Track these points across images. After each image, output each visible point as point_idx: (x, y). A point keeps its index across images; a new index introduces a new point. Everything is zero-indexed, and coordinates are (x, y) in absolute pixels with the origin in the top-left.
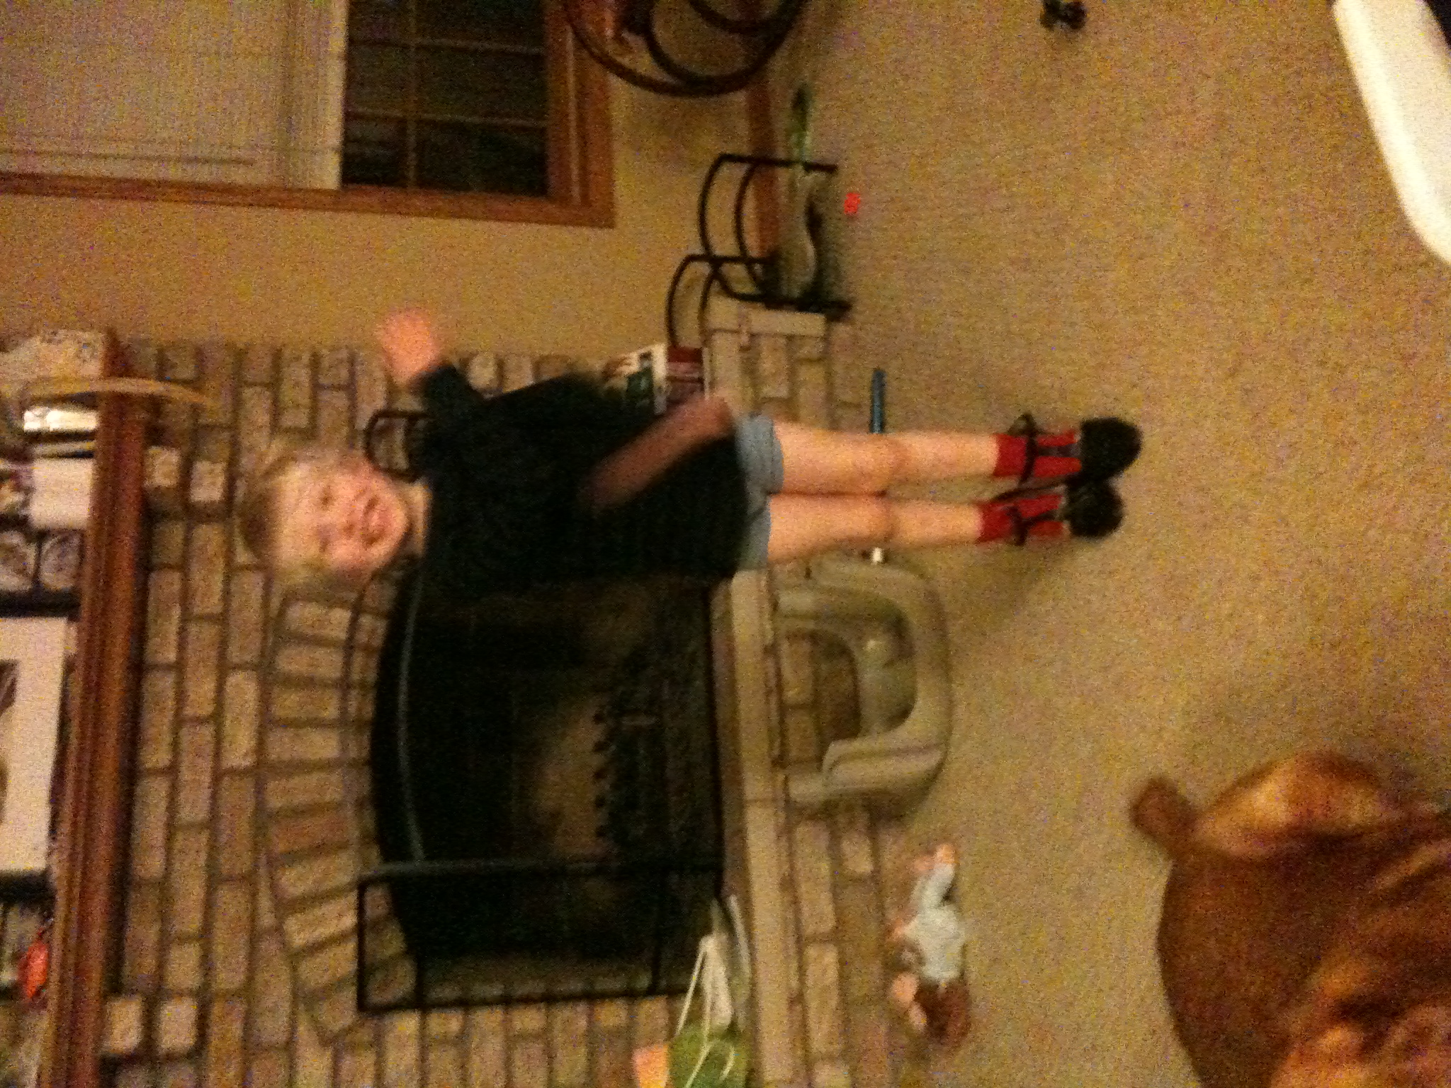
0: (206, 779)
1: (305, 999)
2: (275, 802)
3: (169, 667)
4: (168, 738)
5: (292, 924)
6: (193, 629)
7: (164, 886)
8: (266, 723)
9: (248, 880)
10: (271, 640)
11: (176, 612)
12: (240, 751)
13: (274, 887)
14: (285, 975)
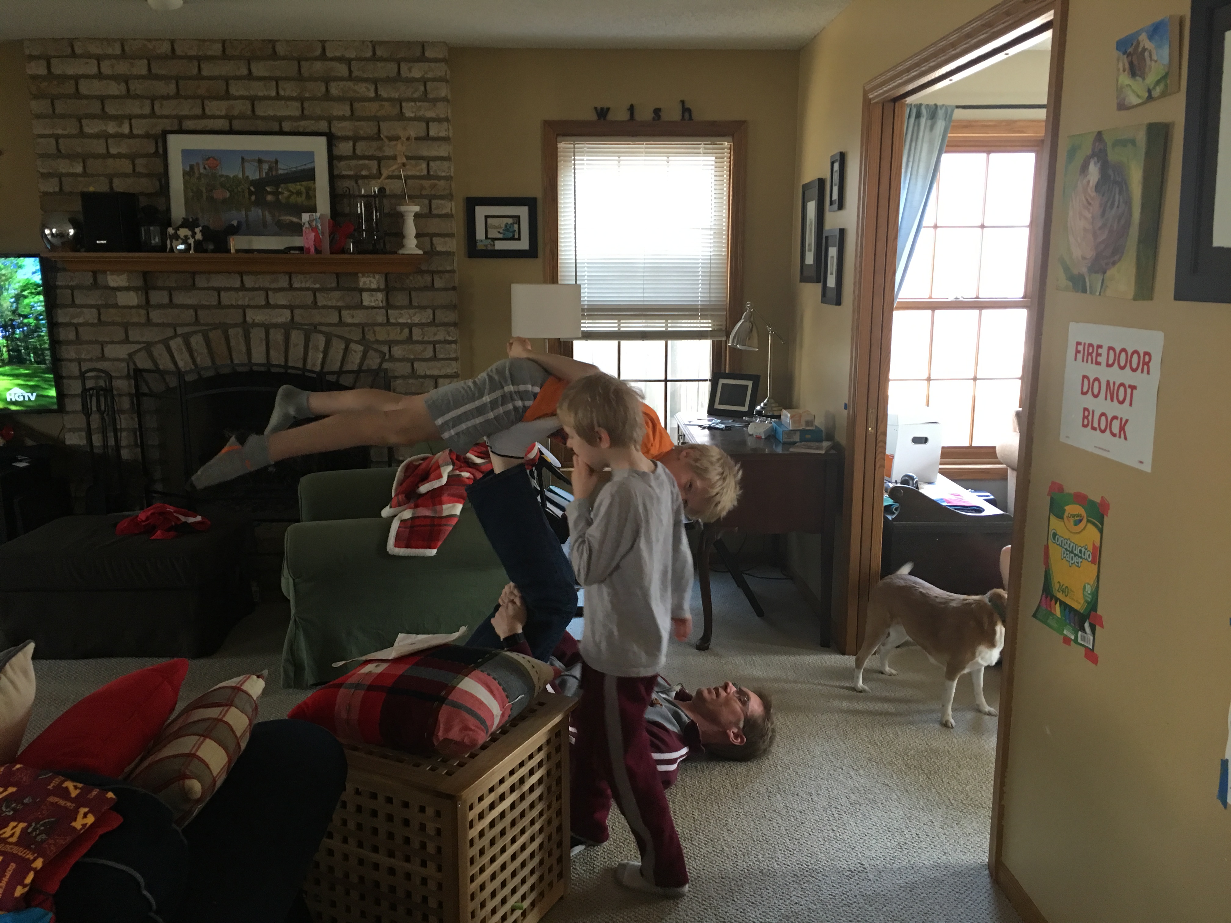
0: (240, 303)
1: (148, 347)
2: (231, 332)
3: (290, 284)
4: (257, 286)
5: (179, 340)
6: (310, 293)
7: (193, 286)
8: (267, 328)
9: (197, 321)
10: (306, 327)
11: (318, 286)
12: (253, 316)
13: (195, 333)
14: (157, 340)
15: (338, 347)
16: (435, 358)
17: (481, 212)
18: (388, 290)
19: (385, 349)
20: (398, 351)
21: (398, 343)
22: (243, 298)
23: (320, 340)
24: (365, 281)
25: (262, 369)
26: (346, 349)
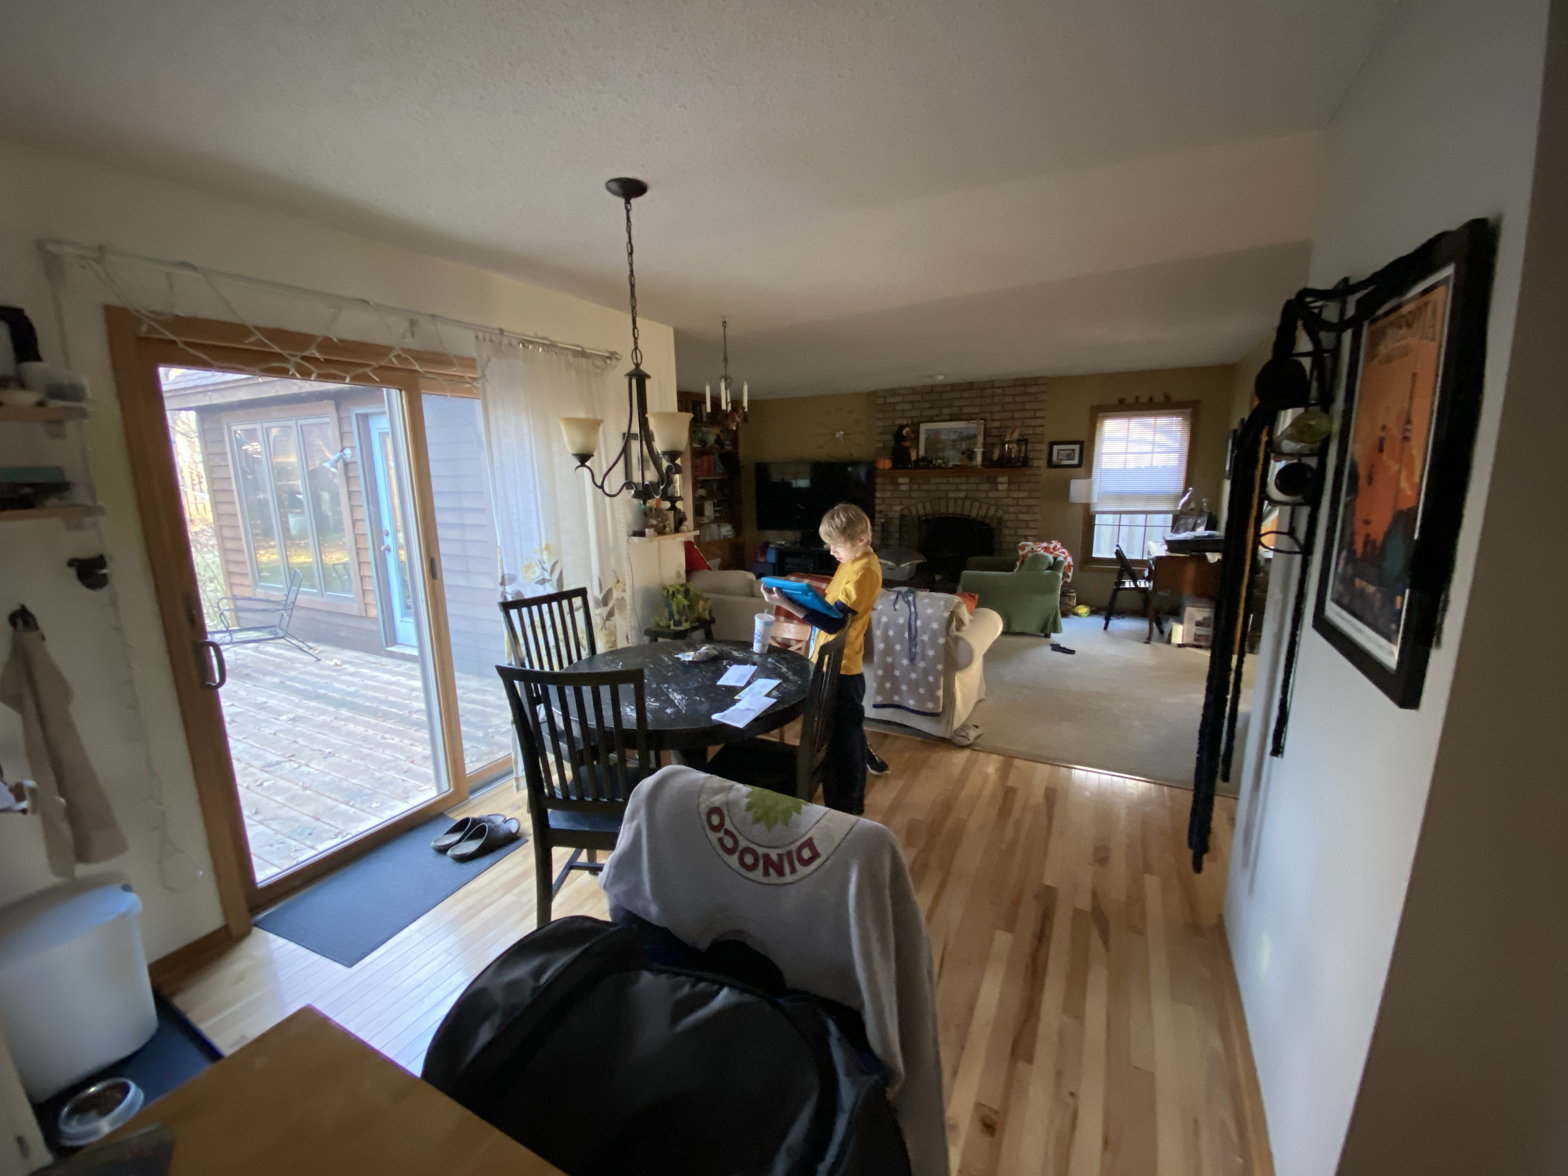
0: (946, 489)
2: (942, 501)
4: (954, 482)
6: (975, 485)
7: (929, 482)
9: (928, 496)
10: (972, 499)
11: (979, 481)
13: (927, 501)
14: (912, 504)
15: (985, 507)
16: (1028, 513)
17: (1056, 448)
18: (1010, 483)
19: (1005, 508)
20: (1011, 509)
21: (1011, 506)
22: (947, 487)
23: (977, 504)
24: (1000, 479)
25: (952, 516)
26: (988, 508)
